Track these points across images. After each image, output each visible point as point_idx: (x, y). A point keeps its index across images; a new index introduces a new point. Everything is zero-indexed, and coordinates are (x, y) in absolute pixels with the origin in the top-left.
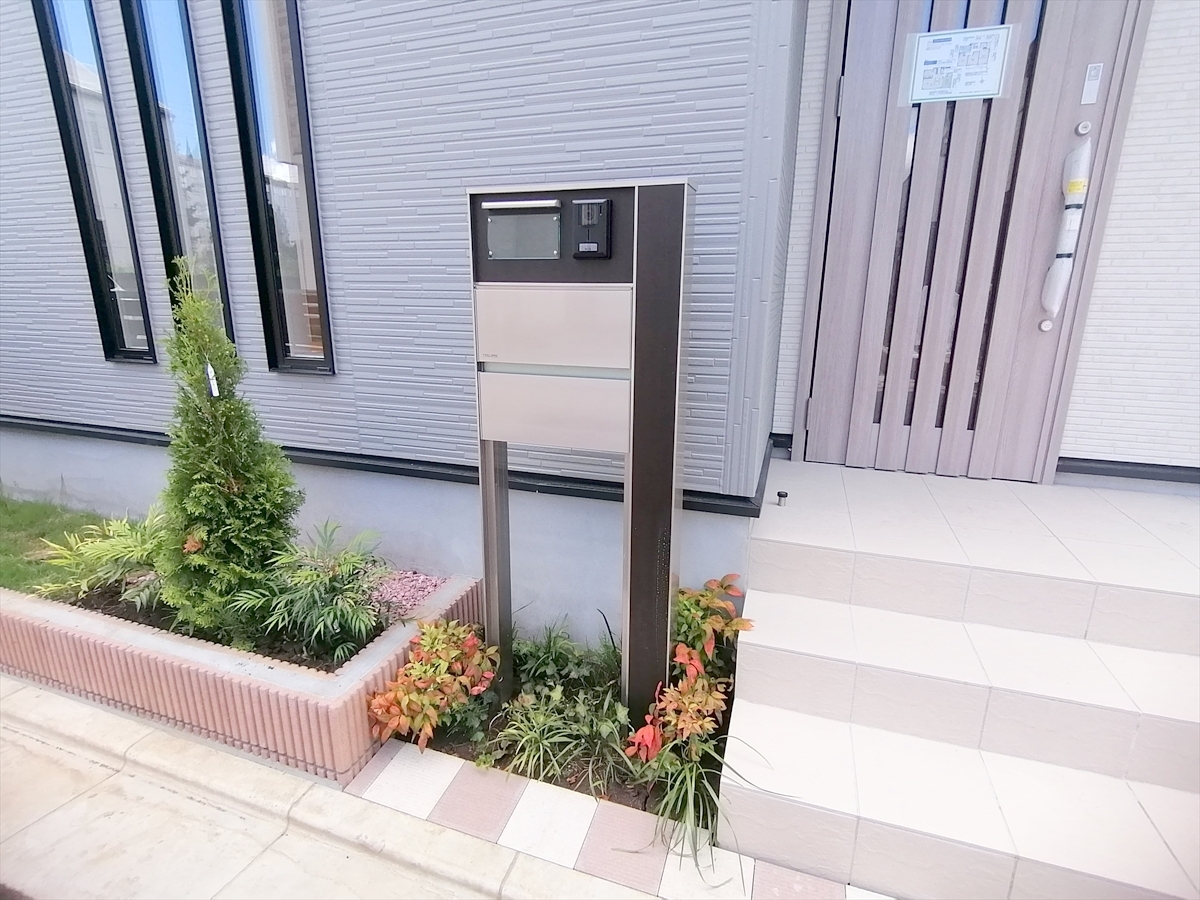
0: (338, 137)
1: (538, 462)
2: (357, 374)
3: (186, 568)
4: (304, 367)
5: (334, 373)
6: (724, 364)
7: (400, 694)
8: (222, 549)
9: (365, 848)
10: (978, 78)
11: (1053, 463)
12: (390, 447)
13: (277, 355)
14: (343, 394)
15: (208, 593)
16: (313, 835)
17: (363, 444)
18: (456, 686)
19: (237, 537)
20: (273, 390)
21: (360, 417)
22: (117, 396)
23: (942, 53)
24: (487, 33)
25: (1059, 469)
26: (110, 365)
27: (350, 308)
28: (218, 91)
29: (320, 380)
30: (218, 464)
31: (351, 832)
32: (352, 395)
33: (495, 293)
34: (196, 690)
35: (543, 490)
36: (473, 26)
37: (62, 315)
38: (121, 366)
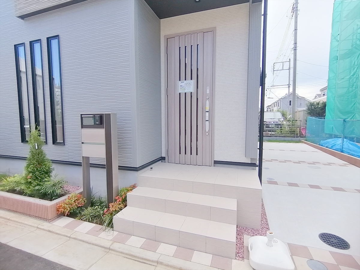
0: (67, 101)
1: (101, 162)
2: (69, 145)
3: (27, 182)
4: (60, 144)
5: (64, 145)
6: (131, 142)
7: (62, 204)
8: (35, 178)
9: (49, 231)
10: (189, 89)
11: (213, 162)
12: (74, 160)
13: (54, 141)
14: (66, 149)
15: (31, 187)
16: (41, 230)
17: (69, 159)
18: (75, 204)
19: (38, 176)
20: (53, 148)
21: (69, 154)
22: (23, 150)
23: (183, 84)
24: (91, 86)
25: (214, 163)
26: (22, 143)
27: (68, 132)
28: (47, 93)
29: (62, 146)
30: (36, 162)
31: (47, 229)
32: (68, 149)
33: (85, 130)
34: (25, 205)
35: (101, 168)
36: (89, 84)
37: (14, 133)
38: (25, 144)
